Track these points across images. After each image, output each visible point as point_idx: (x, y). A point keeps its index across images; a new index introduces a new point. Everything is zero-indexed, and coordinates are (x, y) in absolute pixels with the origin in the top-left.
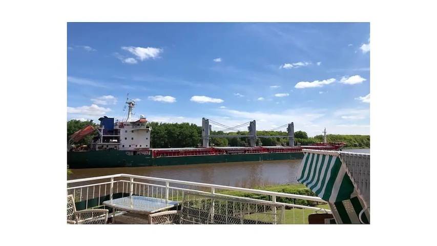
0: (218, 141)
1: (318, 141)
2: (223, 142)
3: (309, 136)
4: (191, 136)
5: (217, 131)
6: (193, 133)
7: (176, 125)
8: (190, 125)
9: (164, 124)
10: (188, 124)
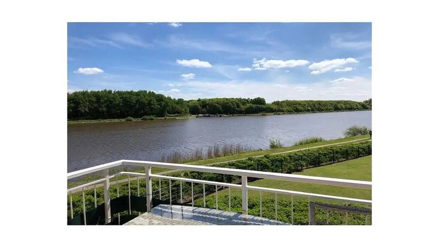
0: (179, 110)
1: (275, 107)
2: (184, 110)
3: (267, 102)
4: (149, 104)
5: (177, 99)
6: (151, 101)
7: (131, 93)
8: (148, 92)
9: (118, 92)
10: (145, 92)
